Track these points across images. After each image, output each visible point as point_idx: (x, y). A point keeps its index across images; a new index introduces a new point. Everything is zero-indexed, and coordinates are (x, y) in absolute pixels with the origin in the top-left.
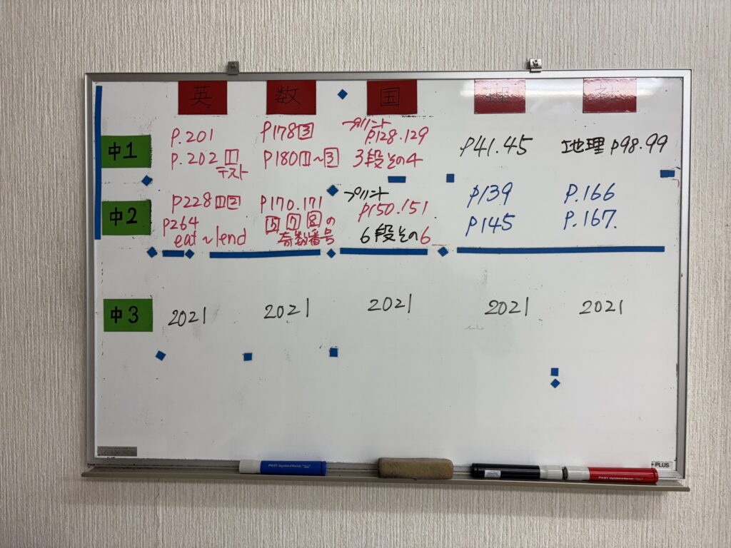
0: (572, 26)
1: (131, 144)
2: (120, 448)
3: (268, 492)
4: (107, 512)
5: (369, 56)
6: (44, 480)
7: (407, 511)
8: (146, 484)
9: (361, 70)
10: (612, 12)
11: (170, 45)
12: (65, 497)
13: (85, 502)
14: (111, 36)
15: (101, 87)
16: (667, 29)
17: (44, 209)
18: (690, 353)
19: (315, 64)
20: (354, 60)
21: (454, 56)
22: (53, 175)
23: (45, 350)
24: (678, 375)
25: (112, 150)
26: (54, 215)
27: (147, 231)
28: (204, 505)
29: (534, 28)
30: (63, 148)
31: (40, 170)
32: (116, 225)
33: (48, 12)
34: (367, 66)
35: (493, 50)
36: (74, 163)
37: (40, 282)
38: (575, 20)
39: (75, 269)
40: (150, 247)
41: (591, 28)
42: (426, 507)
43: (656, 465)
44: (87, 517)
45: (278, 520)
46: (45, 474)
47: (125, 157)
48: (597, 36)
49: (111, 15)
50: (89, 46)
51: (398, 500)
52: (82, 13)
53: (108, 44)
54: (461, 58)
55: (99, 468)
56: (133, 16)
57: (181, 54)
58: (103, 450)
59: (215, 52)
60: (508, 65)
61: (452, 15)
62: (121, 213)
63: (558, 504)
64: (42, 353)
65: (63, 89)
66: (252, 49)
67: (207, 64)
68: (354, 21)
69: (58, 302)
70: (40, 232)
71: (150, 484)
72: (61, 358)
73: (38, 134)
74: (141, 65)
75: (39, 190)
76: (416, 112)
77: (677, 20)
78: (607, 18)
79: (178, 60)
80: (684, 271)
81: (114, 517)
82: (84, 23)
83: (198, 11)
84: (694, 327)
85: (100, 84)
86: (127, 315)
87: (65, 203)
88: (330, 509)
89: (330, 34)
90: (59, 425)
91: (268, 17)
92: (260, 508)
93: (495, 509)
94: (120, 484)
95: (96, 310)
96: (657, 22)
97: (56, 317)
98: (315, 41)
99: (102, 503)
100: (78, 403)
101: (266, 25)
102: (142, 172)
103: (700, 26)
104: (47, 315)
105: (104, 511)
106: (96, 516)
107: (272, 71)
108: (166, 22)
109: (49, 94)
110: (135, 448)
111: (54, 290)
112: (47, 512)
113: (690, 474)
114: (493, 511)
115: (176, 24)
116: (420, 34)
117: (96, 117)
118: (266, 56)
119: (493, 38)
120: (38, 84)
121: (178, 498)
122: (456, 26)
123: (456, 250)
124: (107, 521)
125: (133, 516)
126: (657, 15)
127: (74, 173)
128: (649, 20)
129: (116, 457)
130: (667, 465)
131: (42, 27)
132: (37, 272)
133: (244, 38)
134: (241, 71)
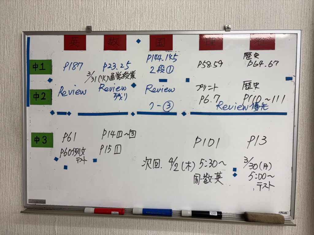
0: (246, 10)
1: (43, 63)
2: (38, 200)
3: (104, 221)
4: (33, 228)
5: (151, 24)
6: (6, 213)
7: (167, 231)
8: (50, 216)
9: (147, 30)
10: (264, 3)
11: (61, 18)
12: (15, 221)
13: (23, 223)
14: (34, 14)
15: (29, 38)
16: (290, 11)
17: (5, 93)
18: (298, 162)
19: (126, 27)
20: (144, 26)
21: (190, 23)
22: (9, 77)
23: (5, 156)
24: (292, 172)
25: (34, 66)
26: (9, 95)
27: (50, 103)
28: (75, 226)
29: (228, 10)
30: (13, 65)
31: (3, 75)
32: (36, 100)
33: (6, 3)
34: (150, 28)
35: (208, 21)
36: (18, 72)
37: (3, 126)
38: (247, 7)
39: (18, 120)
40: (51, 110)
41: (254, 10)
42: (175, 229)
43: (281, 213)
44: (24, 230)
45: (109, 233)
46: (6, 210)
47: (40, 70)
48: (257, 14)
49: (34, 5)
50: (24, 19)
51: (163, 226)
52: (21, 4)
53: (33, 18)
54: (194, 24)
55: (29, 208)
56: (44, 5)
57: (65, 23)
58: (31, 201)
59: (81, 21)
60: (215, 28)
61: (190, 4)
62: (38, 95)
63: (235, 230)
64: (4, 157)
65: (13, 39)
66: (98, 20)
67: (78, 27)
68: (144, 7)
69: (11, 134)
70: (3, 103)
71: (52, 216)
72: (13, 159)
73: (2, 59)
74: (47, 27)
75: (3, 84)
76: (172, 50)
77: (295, 7)
78: (262, 6)
79: (64, 25)
80: (296, 124)
81: (36, 230)
82: (23, 8)
83: (73, 3)
84: (300, 150)
85: (29, 36)
86: (42, 140)
87: (14, 90)
88: (132, 229)
89: (133, 13)
90: (12, 189)
91: (105, 5)
92: (101, 228)
93: (207, 231)
94: (38, 216)
95: (27, 138)
96: (285, 8)
97: (10, 141)
98: (126, 16)
99: (31, 224)
100: (20, 179)
101: (104, 9)
102: (48, 76)
103: (306, 10)
104: (6, 140)
105: (32, 227)
106: (28, 229)
107: (106, 30)
108: (59, 8)
109: (7, 41)
110: (45, 200)
111: (9, 129)
112: (7, 227)
113: (297, 217)
114: (206, 232)
115: (63, 9)
116: (175, 13)
117: (27, 51)
118: (104, 24)
119: (208, 15)
120: (2, 36)
121: (64, 222)
122: (191, 10)
123: (190, 113)
124: (33, 231)
125: (44, 230)
126: (285, 5)
127: (18, 77)
128: (282, 6)
129: (37, 204)
130: (286, 213)
131: (4, 11)
132: (2, 121)
133: (94, 15)
134: (93, 30)
